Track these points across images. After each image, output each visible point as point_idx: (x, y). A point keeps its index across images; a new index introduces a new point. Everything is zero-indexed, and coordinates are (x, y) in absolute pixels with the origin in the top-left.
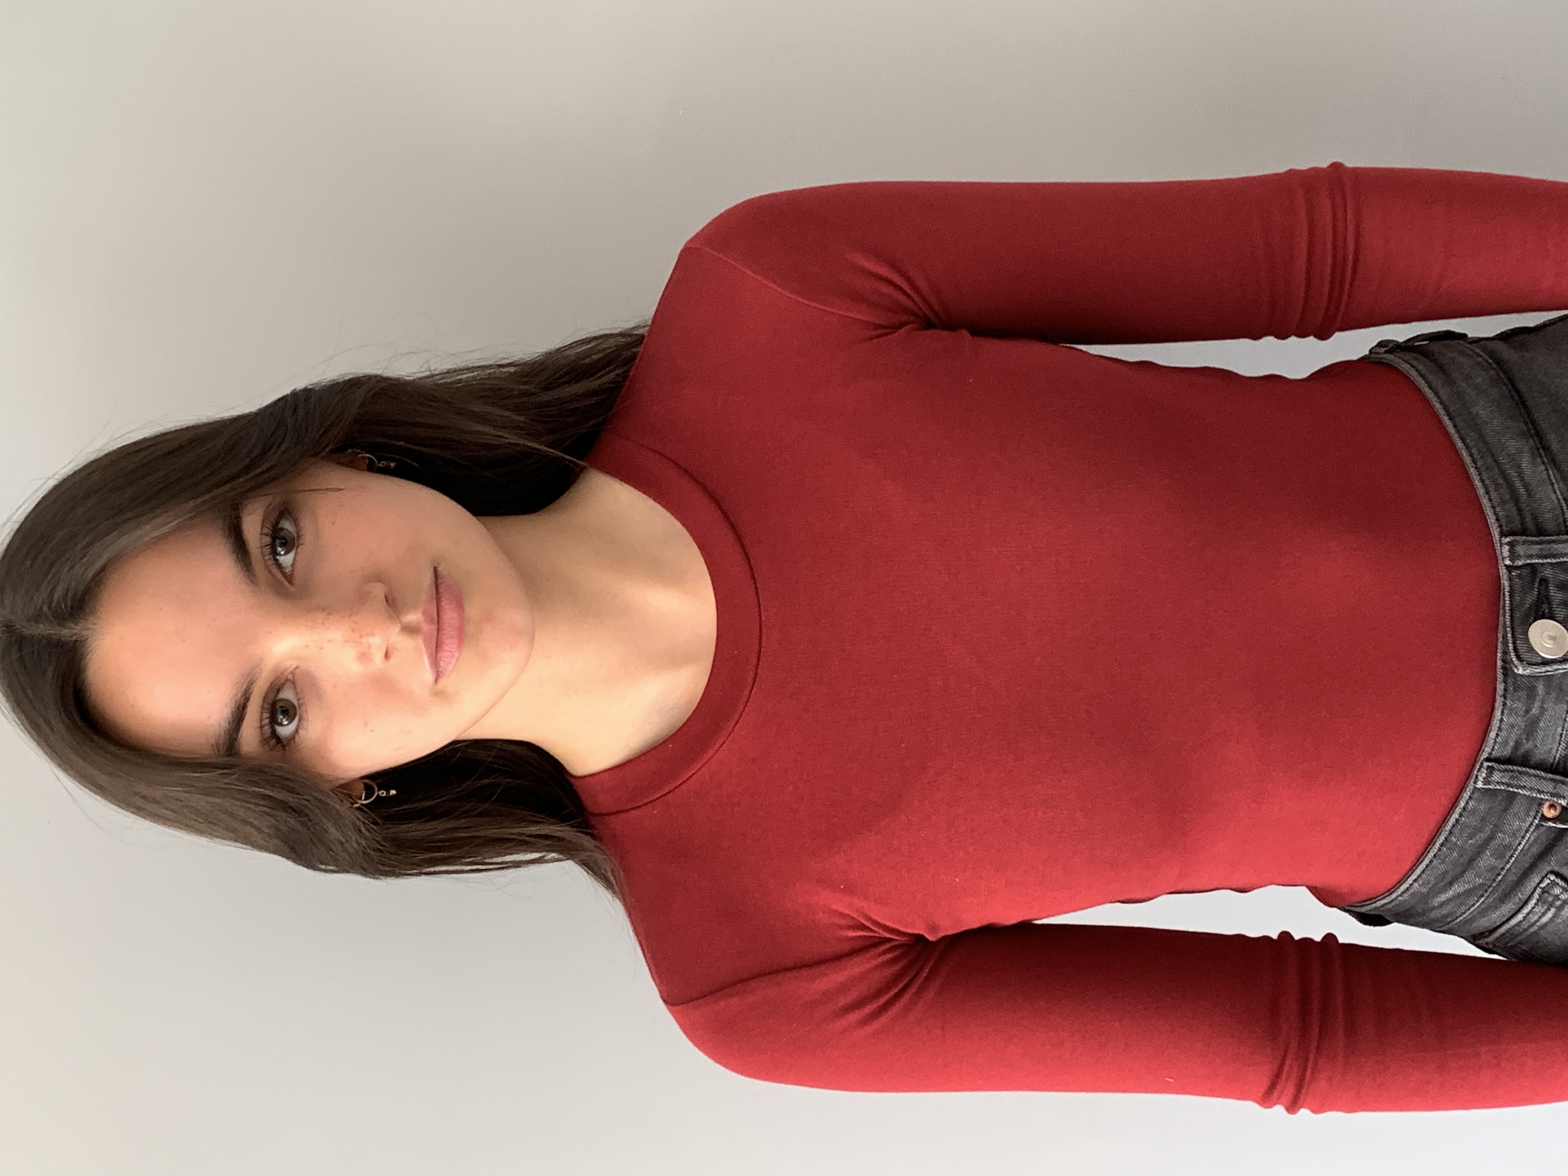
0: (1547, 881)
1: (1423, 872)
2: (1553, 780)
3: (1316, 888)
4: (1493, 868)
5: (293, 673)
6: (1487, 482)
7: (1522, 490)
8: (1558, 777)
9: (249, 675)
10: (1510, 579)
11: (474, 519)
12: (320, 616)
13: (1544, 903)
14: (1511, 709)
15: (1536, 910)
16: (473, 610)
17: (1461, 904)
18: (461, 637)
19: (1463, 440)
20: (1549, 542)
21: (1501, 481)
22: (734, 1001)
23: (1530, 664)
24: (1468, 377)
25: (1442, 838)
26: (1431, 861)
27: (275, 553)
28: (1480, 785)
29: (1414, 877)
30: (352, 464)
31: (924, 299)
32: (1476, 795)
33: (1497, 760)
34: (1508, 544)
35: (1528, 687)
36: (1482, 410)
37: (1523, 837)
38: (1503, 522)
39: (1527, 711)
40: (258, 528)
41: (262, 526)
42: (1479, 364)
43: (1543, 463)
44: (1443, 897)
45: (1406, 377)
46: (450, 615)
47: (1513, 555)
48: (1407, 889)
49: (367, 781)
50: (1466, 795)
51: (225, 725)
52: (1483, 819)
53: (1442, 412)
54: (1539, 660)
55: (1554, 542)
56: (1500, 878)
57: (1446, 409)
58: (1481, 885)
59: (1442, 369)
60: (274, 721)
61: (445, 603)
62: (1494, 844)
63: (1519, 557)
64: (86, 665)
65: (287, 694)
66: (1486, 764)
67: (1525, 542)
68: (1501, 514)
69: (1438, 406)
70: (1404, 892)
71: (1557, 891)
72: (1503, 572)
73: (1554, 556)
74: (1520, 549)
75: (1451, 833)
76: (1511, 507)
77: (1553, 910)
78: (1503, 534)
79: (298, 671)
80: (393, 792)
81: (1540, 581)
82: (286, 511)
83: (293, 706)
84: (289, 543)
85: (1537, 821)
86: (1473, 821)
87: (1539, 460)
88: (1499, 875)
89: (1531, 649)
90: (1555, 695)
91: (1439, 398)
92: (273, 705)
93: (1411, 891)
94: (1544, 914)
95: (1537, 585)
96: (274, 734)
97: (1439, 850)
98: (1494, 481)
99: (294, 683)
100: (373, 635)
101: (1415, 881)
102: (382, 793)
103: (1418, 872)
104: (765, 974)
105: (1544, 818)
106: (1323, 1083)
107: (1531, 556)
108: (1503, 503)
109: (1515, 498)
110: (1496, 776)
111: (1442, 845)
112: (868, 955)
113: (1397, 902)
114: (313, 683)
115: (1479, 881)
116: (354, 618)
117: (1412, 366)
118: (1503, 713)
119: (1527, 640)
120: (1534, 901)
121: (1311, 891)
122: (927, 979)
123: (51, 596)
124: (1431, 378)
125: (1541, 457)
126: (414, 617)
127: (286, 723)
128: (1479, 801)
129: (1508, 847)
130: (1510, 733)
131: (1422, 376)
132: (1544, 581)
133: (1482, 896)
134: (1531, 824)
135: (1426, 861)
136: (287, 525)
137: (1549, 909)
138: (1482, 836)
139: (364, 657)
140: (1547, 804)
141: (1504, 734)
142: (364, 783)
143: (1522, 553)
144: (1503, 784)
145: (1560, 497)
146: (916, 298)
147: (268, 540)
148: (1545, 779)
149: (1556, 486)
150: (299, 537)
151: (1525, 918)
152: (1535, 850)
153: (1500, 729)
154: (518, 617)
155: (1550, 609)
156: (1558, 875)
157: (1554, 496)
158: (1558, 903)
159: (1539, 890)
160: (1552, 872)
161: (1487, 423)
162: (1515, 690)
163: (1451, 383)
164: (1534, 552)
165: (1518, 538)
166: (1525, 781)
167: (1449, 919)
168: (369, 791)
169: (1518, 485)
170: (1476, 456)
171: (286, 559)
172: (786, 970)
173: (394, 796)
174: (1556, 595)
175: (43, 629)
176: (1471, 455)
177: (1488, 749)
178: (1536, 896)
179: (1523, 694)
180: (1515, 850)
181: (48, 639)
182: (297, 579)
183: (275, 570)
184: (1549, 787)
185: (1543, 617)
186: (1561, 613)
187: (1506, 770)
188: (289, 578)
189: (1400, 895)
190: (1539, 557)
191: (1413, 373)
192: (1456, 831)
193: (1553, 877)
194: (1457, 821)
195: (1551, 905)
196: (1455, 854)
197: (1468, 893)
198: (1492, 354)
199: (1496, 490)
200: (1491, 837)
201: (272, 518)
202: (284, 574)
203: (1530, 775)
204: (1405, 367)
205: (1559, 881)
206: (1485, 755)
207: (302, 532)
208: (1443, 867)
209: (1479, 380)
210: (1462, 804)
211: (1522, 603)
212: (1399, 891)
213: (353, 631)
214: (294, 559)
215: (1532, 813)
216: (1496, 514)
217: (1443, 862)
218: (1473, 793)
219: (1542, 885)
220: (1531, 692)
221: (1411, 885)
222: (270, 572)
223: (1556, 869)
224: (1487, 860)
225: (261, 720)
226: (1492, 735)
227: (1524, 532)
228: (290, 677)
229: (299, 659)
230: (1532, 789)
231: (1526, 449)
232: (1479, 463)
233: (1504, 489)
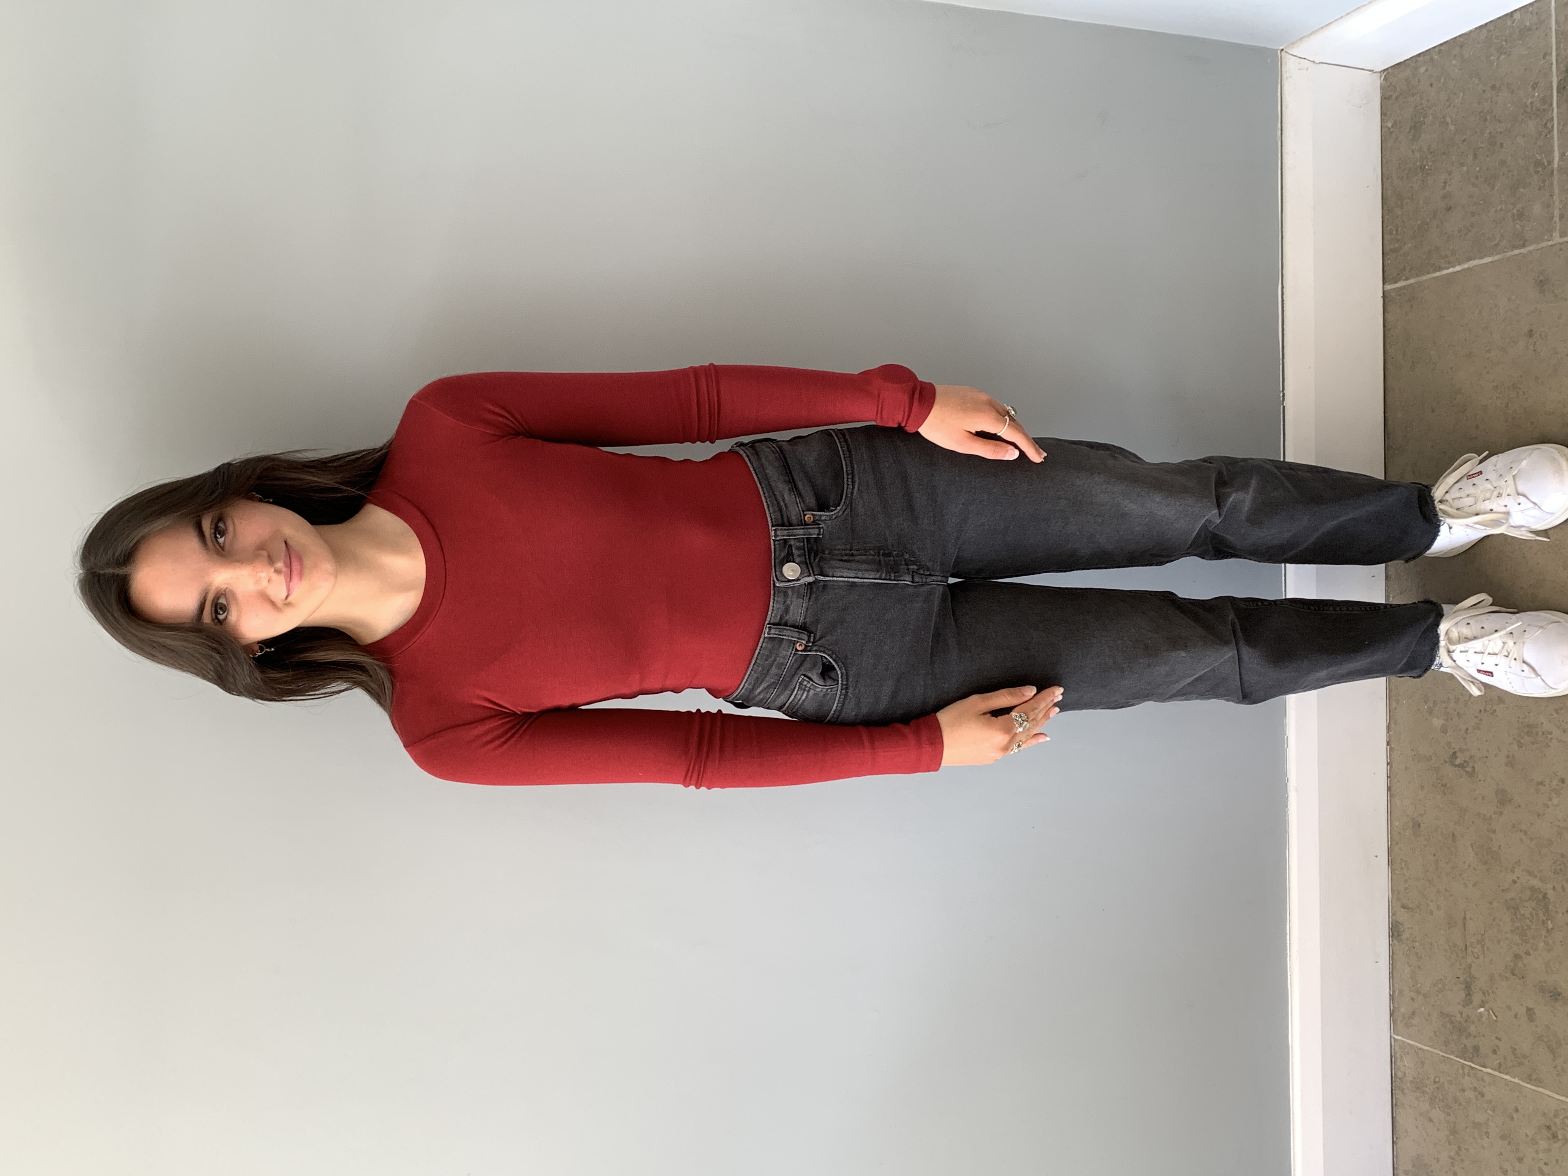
0: (801, 679)
1: (748, 678)
2: (797, 632)
3: (710, 689)
4: (777, 675)
5: (225, 591)
6: (769, 503)
7: (784, 506)
8: (800, 631)
9: (205, 590)
10: (775, 545)
11: (310, 525)
12: (238, 564)
13: (802, 689)
14: (777, 601)
15: (799, 693)
16: (307, 563)
17: (767, 693)
18: (301, 575)
19: (760, 484)
20: (793, 529)
21: (775, 502)
22: (433, 741)
23: (782, 582)
24: (766, 457)
25: (753, 662)
26: (751, 673)
27: (216, 538)
28: (766, 635)
29: (745, 681)
30: (252, 499)
31: (518, 422)
32: (766, 640)
33: (773, 624)
34: (774, 530)
35: (784, 592)
36: (770, 471)
37: (789, 659)
38: (774, 520)
39: (785, 602)
40: (209, 526)
41: (211, 525)
42: (772, 451)
43: (795, 495)
44: (759, 690)
45: (741, 456)
46: (296, 566)
47: (776, 536)
48: (743, 687)
49: (260, 645)
50: (761, 641)
51: (196, 612)
52: (770, 652)
53: (753, 472)
54: (786, 580)
55: (795, 529)
56: (781, 679)
57: (755, 470)
58: (774, 683)
59: (757, 454)
60: (216, 613)
61: (293, 559)
62: (776, 663)
63: (778, 536)
64: (130, 586)
65: (222, 601)
66: (768, 626)
67: (781, 530)
68: (773, 517)
69: (751, 469)
70: (742, 689)
71: (805, 683)
72: (772, 542)
73: (795, 536)
74: (779, 533)
75: (757, 659)
76: (778, 513)
77: (806, 693)
78: (773, 526)
79: (227, 591)
80: (273, 649)
81: (788, 547)
82: (221, 519)
83: (225, 606)
84: (223, 533)
85: (794, 652)
86: (766, 652)
87: (793, 493)
88: (781, 677)
89: (783, 575)
90: (796, 595)
91: (753, 466)
92: (216, 606)
93: (745, 687)
94: (802, 694)
95: (787, 547)
96: (217, 618)
97: (753, 667)
98: (772, 503)
99: (225, 595)
100: (262, 572)
101: (745, 683)
102: (268, 650)
103: (746, 678)
104: (449, 728)
105: (797, 650)
106: (710, 774)
107: (784, 536)
108: (774, 512)
109: (780, 510)
110: (773, 631)
111: (754, 664)
112: (496, 719)
113: (740, 694)
114: (233, 594)
115: (772, 680)
116: (253, 565)
117: (745, 452)
118: (773, 603)
119: (781, 572)
120: (797, 689)
121: (707, 691)
122: (525, 730)
123: (114, 554)
124: (751, 457)
125: (794, 492)
126: (280, 565)
127: (221, 613)
128: (768, 643)
129: (782, 664)
130: (778, 612)
131: (748, 456)
132: (790, 546)
133: (775, 688)
134: (791, 653)
135: (748, 673)
136: (221, 525)
137: (804, 692)
138: (771, 659)
139: (257, 582)
140: (798, 644)
141: (774, 612)
142: (260, 646)
143: (779, 534)
144: (776, 634)
145: (800, 509)
146: (517, 424)
147: (213, 531)
148: (794, 631)
149: (799, 504)
150: (226, 529)
151: (795, 697)
152: (796, 666)
153: (773, 610)
154: (328, 566)
155: (794, 559)
156: (805, 675)
157: (797, 509)
158: (807, 689)
159: (798, 684)
160: (802, 675)
161: (771, 477)
162: (778, 593)
163: (759, 459)
164: (785, 534)
165: (778, 528)
166: (785, 633)
167: (765, 701)
168: (261, 649)
169: (782, 503)
170: (766, 491)
171: (221, 540)
172: (458, 726)
173: (273, 651)
174: (796, 552)
175: (110, 571)
176: (763, 491)
177: (768, 619)
178: (797, 686)
179: (782, 594)
180: (786, 665)
181: (113, 575)
182: (226, 548)
183: (216, 545)
184: (796, 635)
185: (790, 562)
186: (797, 560)
187: (777, 628)
188: (223, 548)
189: (741, 691)
190: (787, 536)
191: (744, 455)
192: (759, 657)
193: (803, 677)
194: (759, 653)
195: (805, 690)
196: (760, 669)
197: (768, 687)
198: (780, 448)
199: (772, 506)
200: (775, 660)
201: (215, 521)
202: (221, 547)
203: (788, 630)
204: (741, 452)
205: (805, 678)
206: (767, 622)
207: (228, 528)
208: (756, 675)
209: (770, 458)
210: (760, 645)
211: (780, 555)
212: (740, 689)
213: (253, 570)
214: (224, 540)
215: (791, 648)
216: (771, 517)
217: (756, 672)
218: (764, 639)
219: (799, 681)
220: (786, 594)
221: (744, 685)
222: (214, 545)
223: (804, 673)
224: (774, 670)
225: (211, 610)
226: (770, 613)
227: (783, 525)
228: (224, 592)
229: (227, 584)
230: (789, 636)
231: (787, 488)
232: (766, 494)
233: (776, 507)
